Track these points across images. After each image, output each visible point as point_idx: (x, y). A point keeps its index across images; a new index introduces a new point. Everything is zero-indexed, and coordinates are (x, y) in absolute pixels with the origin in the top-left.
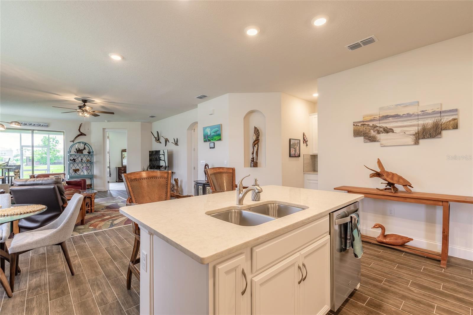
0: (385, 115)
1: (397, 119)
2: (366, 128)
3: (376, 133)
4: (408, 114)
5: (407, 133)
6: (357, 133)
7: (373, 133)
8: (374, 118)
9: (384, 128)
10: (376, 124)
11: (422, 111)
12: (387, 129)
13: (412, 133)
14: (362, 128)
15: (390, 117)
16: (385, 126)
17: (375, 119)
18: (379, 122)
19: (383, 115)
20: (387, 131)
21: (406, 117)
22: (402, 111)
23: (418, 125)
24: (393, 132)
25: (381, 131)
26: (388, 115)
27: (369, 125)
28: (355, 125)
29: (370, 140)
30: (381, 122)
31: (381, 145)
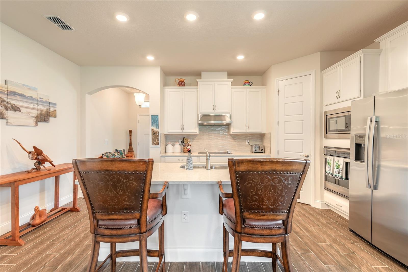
0: (13, 90)
1: (23, 98)
3: (4, 108)
4: (31, 97)
5: (31, 115)
9: (12, 105)
10: (4, 98)
11: (40, 98)
12: (15, 107)
13: (33, 116)
15: (17, 95)
16: (13, 103)
17: (3, 91)
18: (6, 96)
19: (12, 90)
20: (15, 109)
21: (30, 99)
22: (28, 93)
23: (37, 109)
24: (20, 111)
25: (9, 108)
26: (15, 92)
30: (9, 97)
31: (8, 124)
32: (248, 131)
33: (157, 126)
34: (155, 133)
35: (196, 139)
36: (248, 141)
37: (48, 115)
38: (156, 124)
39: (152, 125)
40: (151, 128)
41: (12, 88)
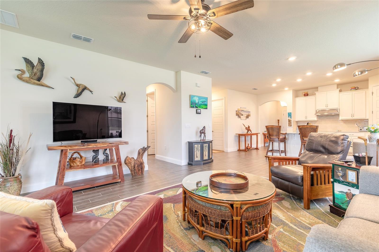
5: (245, 116)
6: (237, 114)
11: (247, 111)
25: (241, 115)
26: (242, 110)
28: (237, 111)
29: (239, 117)
31: (241, 119)
32: (353, 118)
33: (291, 117)
34: (289, 121)
36: (357, 124)
37: (248, 116)
39: (288, 117)
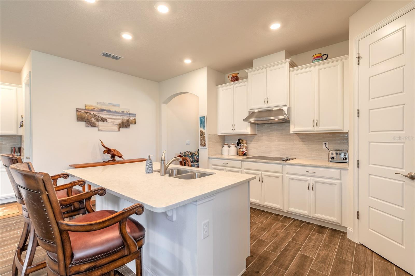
1: (109, 113)
2: (88, 116)
3: (96, 120)
4: (115, 111)
5: (115, 123)
6: (80, 118)
7: (93, 120)
8: (94, 109)
9: (101, 118)
10: (96, 114)
11: (122, 111)
13: (117, 124)
14: (85, 115)
15: (105, 111)
16: (102, 116)
18: (97, 112)
20: (104, 120)
21: (114, 113)
22: (112, 109)
23: (120, 119)
24: (107, 121)
25: (99, 120)
26: (104, 109)
27: (90, 113)
28: (79, 111)
29: (91, 125)
30: (99, 113)
31: (99, 130)
32: (317, 129)
33: (204, 127)
34: (202, 134)
35: (253, 140)
36: (325, 144)
37: (128, 123)
38: (203, 125)
39: (200, 127)
40: (200, 129)
41: (101, 107)
